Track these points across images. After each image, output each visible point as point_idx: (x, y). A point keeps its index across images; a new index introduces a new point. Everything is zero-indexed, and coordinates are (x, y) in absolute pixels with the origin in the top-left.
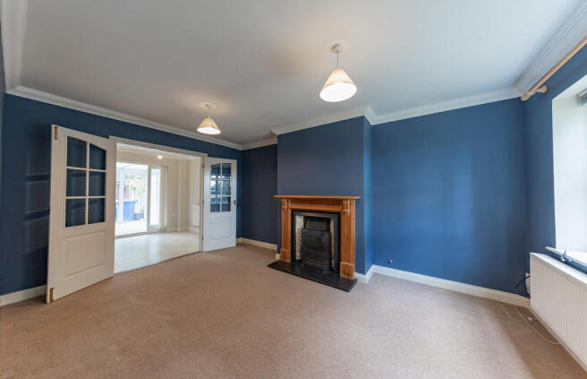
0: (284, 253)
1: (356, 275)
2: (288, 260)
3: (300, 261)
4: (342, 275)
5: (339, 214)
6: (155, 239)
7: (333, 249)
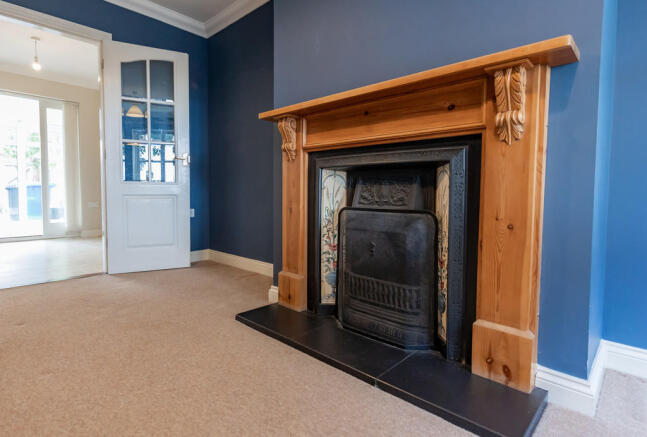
0: (288, 282)
1: (541, 376)
2: (300, 306)
3: (332, 310)
4: (479, 369)
5: (472, 142)
6: (62, 247)
7: (443, 273)
